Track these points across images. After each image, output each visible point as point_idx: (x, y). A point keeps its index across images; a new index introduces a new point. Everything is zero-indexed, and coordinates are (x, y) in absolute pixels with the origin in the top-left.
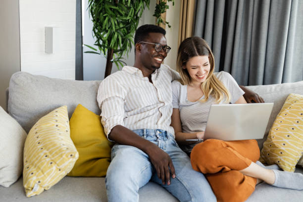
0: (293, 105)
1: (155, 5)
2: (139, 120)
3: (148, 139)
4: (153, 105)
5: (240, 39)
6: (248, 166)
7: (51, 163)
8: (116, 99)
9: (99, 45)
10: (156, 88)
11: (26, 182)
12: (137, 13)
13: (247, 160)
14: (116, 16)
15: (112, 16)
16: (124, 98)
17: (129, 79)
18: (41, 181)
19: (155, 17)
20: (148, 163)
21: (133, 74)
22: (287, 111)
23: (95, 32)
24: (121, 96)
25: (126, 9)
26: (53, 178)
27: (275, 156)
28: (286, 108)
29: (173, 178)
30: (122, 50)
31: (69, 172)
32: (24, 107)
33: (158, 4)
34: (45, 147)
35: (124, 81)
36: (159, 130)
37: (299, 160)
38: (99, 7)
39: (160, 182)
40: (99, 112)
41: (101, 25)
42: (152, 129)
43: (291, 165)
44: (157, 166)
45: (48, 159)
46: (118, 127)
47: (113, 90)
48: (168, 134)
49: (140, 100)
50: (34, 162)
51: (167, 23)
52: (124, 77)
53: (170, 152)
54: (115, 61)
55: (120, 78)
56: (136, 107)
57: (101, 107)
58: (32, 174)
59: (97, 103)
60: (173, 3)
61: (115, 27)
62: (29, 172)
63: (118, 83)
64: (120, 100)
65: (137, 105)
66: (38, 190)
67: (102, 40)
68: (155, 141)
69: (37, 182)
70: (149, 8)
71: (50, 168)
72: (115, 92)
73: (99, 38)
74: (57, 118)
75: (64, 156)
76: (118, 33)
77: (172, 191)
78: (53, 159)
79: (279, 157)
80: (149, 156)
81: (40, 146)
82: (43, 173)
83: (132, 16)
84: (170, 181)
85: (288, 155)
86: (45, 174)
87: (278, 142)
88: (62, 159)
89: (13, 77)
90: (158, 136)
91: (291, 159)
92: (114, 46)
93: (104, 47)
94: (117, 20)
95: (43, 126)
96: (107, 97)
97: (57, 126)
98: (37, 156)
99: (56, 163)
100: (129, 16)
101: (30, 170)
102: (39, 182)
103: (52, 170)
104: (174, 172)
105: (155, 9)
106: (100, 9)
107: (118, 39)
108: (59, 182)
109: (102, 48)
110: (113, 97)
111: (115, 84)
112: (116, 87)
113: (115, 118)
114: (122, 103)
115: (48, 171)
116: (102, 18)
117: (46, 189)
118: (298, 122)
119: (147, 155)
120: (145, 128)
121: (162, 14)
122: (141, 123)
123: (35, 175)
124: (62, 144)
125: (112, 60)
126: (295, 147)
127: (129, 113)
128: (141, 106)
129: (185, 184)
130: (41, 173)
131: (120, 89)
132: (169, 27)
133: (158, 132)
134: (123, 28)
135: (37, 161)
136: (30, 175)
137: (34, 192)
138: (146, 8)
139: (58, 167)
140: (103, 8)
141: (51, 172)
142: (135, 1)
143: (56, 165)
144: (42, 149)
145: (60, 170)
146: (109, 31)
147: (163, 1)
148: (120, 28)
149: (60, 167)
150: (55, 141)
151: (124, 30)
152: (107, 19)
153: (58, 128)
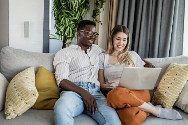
0: (172, 69)
1: (93, 11)
2: (78, 76)
3: (83, 88)
4: (87, 67)
5: (144, 31)
6: (142, 104)
7: (22, 99)
8: (64, 63)
9: (58, 34)
10: (89, 57)
11: (6, 111)
12: (82, 15)
13: (142, 101)
14: (69, 17)
15: (66, 16)
16: (69, 63)
17: (73, 51)
18: (15, 110)
19: (93, 18)
20: (82, 102)
21: (75, 49)
22: (168, 73)
23: (56, 26)
24: (67, 62)
25: (75, 13)
26: (22, 109)
27: (160, 100)
28: (168, 71)
29: (96, 111)
30: (72, 38)
31: (32, 105)
32: (8, 67)
33: (95, 9)
34: (19, 90)
35: (70, 53)
36: (90, 83)
37: (175, 102)
38: (59, 11)
39: (89, 113)
40: (54, 71)
41: (60, 22)
42: (86, 82)
43: (170, 105)
44: (87, 103)
45: (20, 97)
46: (65, 80)
47: (63, 58)
48: (95, 86)
49: (79, 64)
50: (11, 98)
51: (100, 22)
52: (70, 51)
53: (95, 96)
54: (68, 44)
55: (68, 51)
56: (76, 68)
57: (55, 68)
58: (10, 105)
59: (53, 66)
60: (103, 9)
61: (68, 23)
62: (8, 104)
63: (66, 54)
64: (67, 64)
65: (77, 67)
66: (13, 115)
67: (60, 31)
68: (87, 89)
69: (13, 110)
70: (89, 13)
71: (20, 102)
72: (64, 59)
74: (27, 74)
75: (29, 95)
76: (70, 27)
77: (95, 118)
78: (22, 97)
79: (162, 100)
80: (82, 97)
81: (16, 89)
82: (17, 105)
83: (79, 17)
84: (94, 113)
85: (168, 99)
86: (18, 105)
87: (162, 92)
88: (28, 97)
89: (3, 49)
90: (89, 86)
91: (170, 102)
92: (67, 35)
93: (61, 35)
94: (70, 20)
95: (18, 78)
96: (59, 62)
97: (27, 78)
98: (13, 95)
99: (24, 99)
100: (77, 17)
101: (9, 104)
102: (14, 111)
103: (22, 103)
104: (97, 107)
105: (93, 13)
106: (59, 12)
107: (70, 31)
108: (27, 111)
109: (60, 36)
110: (63, 62)
111: (64, 55)
112: (64, 56)
113: (63, 74)
114: (68, 66)
115: (19, 104)
116: (60, 18)
117: (18, 115)
118: (174, 79)
119: (81, 97)
120: (81, 81)
121: (97, 16)
122: (79, 78)
123: (12, 106)
124: (28, 88)
125: (66, 43)
126: (172, 94)
127: (72, 72)
128: (79, 68)
129: (103, 114)
130: (15, 105)
131: (67, 57)
132: (102, 24)
133: (89, 83)
134: (73, 24)
135: (13, 98)
136: (9, 106)
137: (11, 116)
138: (88, 12)
139: (26, 102)
140: (61, 12)
141: (21, 104)
142: (80, 8)
143: (24, 100)
144: (16, 91)
145: (27, 104)
146: (64, 25)
147: (97, 8)
148: (71, 24)
149: (27, 102)
150: (25, 86)
151: (73, 25)
152: (63, 18)
153: (27, 79)
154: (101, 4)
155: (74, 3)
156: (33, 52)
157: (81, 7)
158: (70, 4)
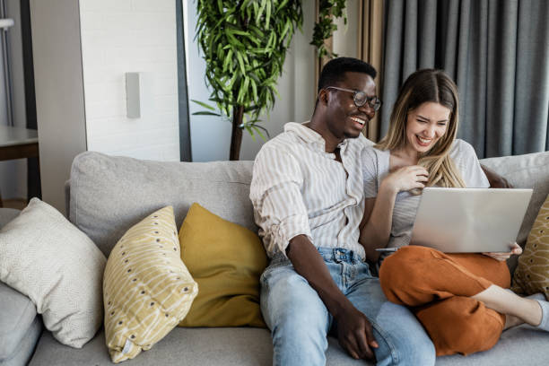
1: (313, 26)
6: (485, 289)
7: (152, 304)
9: (218, 100)
11: (110, 338)
12: (282, 41)
14: (246, 48)
15: (238, 48)
18: (136, 335)
19: (313, 47)
23: (209, 78)
25: (262, 35)
26: (156, 330)
30: (257, 108)
31: (182, 319)
32: (96, 212)
33: (318, 22)
34: (141, 277)
36: (340, 250)
38: (216, 34)
41: (220, 65)
42: (328, 247)
45: (146, 298)
48: (356, 257)
50: (122, 303)
51: (335, 55)
54: (249, 128)
58: (121, 323)
60: (345, 19)
61: (245, 67)
62: (114, 320)
66: (132, 350)
67: (223, 91)
69: (130, 337)
70: (302, 32)
71: (150, 312)
73: (218, 87)
74: (156, 228)
75: (173, 291)
76: (250, 77)
78: (154, 296)
79: (547, 281)
81: (132, 276)
82: (139, 322)
83: (274, 46)
86: (143, 322)
88: (170, 295)
89: (76, 161)
90: (338, 261)
92: (245, 100)
93: (227, 103)
94: (248, 55)
95: (134, 242)
97: (158, 240)
98: (127, 293)
99: (159, 303)
100: (268, 46)
101: (116, 318)
102: (133, 337)
103: (155, 315)
105: (313, 32)
106: (218, 37)
107: (250, 88)
109: (224, 104)
113: (295, 218)
115: (147, 318)
116: (221, 52)
117: (145, 349)
121: (325, 41)
123: (126, 323)
124: (168, 271)
125: (242, 125)
130: (136, 322)
134: (259, 67)
135: (128, 302)
136: (118, 325)
137: (126, 354)
138: (297, 31)
139: (164, 310)
140: (222, 35)
141: (152, 319)
142: (277, 21)
143: (160, 307)
144: (135, 280)
145: (167, 315)
146: (235, 74)
147: (327, 17)
148: (254, 69)
149: (167, 310)
150: (157, 266)
151: (260, 72)
152: (230, 53)
153: (159, 244)
154: (335, 5)
155: (260, 6)
156: (160, 163)
157: (280, 18)
158: (249, 12)
